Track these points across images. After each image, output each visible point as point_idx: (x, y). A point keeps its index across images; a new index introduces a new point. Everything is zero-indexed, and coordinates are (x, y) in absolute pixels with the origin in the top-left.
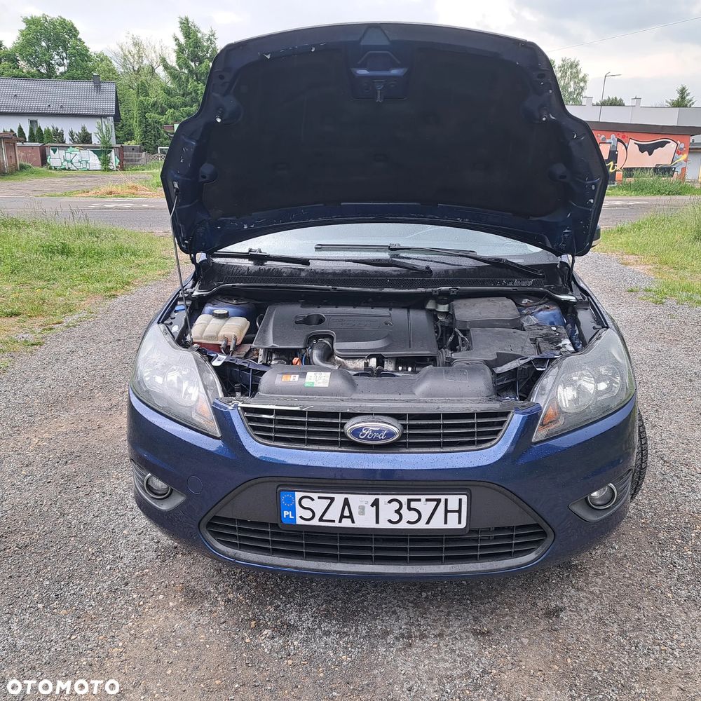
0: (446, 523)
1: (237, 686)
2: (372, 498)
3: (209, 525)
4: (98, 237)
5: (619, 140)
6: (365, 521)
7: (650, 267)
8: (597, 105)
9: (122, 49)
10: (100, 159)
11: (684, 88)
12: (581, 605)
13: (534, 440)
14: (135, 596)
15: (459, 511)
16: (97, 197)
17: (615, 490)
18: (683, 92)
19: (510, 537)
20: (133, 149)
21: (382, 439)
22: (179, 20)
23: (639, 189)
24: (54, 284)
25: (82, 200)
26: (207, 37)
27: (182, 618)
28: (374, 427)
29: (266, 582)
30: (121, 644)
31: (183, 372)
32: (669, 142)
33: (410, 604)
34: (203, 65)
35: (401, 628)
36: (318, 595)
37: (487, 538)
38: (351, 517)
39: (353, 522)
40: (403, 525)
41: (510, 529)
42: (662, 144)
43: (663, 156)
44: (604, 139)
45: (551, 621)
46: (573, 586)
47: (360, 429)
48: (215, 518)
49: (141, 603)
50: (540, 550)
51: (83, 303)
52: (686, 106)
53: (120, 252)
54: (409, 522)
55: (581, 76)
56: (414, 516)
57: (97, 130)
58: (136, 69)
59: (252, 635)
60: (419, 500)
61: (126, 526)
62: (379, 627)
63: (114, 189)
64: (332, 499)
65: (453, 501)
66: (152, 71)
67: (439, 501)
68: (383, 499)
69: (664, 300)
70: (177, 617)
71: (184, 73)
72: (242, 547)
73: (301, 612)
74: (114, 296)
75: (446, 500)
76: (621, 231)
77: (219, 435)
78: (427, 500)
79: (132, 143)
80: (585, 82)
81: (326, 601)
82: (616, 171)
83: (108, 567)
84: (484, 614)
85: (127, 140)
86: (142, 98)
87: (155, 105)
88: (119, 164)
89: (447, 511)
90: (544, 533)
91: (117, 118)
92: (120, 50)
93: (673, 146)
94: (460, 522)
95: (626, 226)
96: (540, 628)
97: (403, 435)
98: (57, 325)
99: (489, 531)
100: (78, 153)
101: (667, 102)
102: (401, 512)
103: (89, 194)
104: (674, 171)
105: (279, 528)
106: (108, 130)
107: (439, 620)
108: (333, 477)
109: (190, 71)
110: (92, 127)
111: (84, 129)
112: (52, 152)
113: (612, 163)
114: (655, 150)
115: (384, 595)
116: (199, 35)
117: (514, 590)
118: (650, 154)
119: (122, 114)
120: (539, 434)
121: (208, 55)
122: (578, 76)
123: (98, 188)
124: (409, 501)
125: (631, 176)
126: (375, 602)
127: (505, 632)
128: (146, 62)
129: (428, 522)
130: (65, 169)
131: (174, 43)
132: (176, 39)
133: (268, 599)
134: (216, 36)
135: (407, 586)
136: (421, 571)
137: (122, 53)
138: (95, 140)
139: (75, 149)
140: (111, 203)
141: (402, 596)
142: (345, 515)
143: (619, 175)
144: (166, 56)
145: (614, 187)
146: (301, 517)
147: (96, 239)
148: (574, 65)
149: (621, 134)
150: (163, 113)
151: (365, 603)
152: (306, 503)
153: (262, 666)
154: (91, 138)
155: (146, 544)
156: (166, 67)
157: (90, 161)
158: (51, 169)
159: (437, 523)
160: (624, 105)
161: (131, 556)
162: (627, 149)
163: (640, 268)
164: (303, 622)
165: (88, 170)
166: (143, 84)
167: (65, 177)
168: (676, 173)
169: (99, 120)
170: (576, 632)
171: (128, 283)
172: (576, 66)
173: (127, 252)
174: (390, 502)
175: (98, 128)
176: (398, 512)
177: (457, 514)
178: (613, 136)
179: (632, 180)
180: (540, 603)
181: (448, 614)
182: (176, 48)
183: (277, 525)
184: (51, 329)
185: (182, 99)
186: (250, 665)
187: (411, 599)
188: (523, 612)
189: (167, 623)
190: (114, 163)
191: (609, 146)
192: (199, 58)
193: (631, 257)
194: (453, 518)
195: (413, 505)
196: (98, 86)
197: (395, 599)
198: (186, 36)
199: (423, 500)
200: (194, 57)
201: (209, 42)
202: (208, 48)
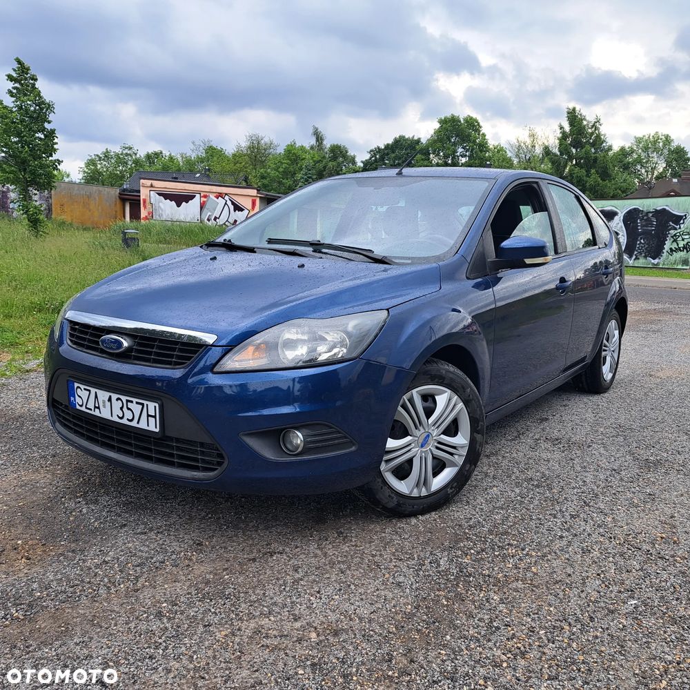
0: (148, 425)
2: (108, 395)
6: (105, 412)
9: (518, 141)
19: (196, 452)
22: (566, 110)
26: (592, 124)
28: (112, 339)
34: (584, 150)
38: (99, 408)
39: (100, 412)
40: (125, 421)
41: (195, 444)
50: (219, 470)
54: (128, 419)
56: (130, 415)
58: (528, 158)
60: (132, 402)
64: (90, 392)
65: (151, 407)
67: (143, 405)
68: (114, 396)
71: (564, 158)
75: (147, 405)
78: (137, 403)
89: (148, 416)
90: (222, 456)
92: (516, 141)
94: (156, 427)
97: (131, 350)
105: (69, 410)
116: (585, 123)
121: (591, 141)
124: (127, 401)
129: (138, 422)
131: (559, 131)
132: (561, 128)
134: (601, 122)
137: (517, 144)
142: (96, 405)
146: (77, 403)
152: (79, 392)
159: (143, 425)
174: (117, 400)
176: (122, 409)
177: (154, 419)
182: (560, 135)
183: (68, 406)
192: (581, 144)
194: (152, 422)
198: (571, 124)
199: (134, 402)
200: (577, 144)
201: (594, 129)
202: (592, 133)
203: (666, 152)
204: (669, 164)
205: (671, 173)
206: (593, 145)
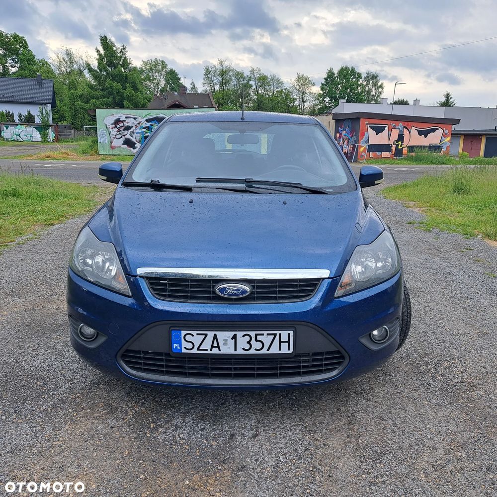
0: (280, 350)
1: (141, 461)
2: (232, 334)
3: (123, 356)
4: (40, 185)
5: (405, 127)
6: (227, 349)
7: (423, 209)
8: (391, 104)
9: (58, 57)
10: (40, 134)
11: (448, 94)
12: (369, 409)
13: (336, 295)
14: (70, 410)
15: (288, 342)
16: (38, 159)
17: (388, 331)
18: (448, 96)
19: (321, 360)
20: (65, 127)
21: (238, 295)
22: (100, 37)
23: (418, 160)
24: (7, 216)
25: (29, 161)
26: (120, 50)
27: (103, 423)
28: (234, 287)
29: (161, 400)
30: (61, 439)
31: (106, 257)
32: (438, 129)
33: (257, 411)
34: (117, 69)
35: (251, 425)
36: (197, 407)
37: (307, 360)
38: (218, 347)
39: (220, 350)
40: (252, 351)
41: (321, 354)
42: (434, 130)
43: (434, 138)
44: (395, 126)
45: (349, 419)
46: (364, 398)
47: (225, 288)
48: (127, 351)
49: (75, 414)
50: (341, 368)
51: (29, 229)
52: (450, 106)
53: (56, 195)
54: (256, 350)
55: (379, 84)
56: (259, 345)
57: (39, 113)
58: (68, 71)
59: (151, 432)
60: (263, 335)
61: (63, 368)
62: (237, 425)
63: (51, 154)
64: (206, 335)
65: (285, 335)
66: (80, 72)
67: (275, 335)
68: (240, 334)
69: (431, 229)
70: (100, 422)
71: (103, 74)
72: (145, 370)
73: (185, 418)
74: (52, 224)
75: (280, 334)
76: (405, 186)
77: (131, 295)
78: (268, 334)
79: (65, 123)
80: (382, 88)
81: (201, 410)
82: (403, 148)
83: (51, 393)
84: (306, 415)
85: (61, 121)
86: (72, 91)
87: (82, 96)
88: (55, 137)
89: (280, 342)
90: (343, 357)
91: (54, 105)
92: (57, 57)
93: (441, 131)
94: (289, 349)
95: (408, 183)
96: (342, 423)
97: (252, 293)
98: (11, 243)
99: (309, 356)
100: (24, 129)
101: (437, 103)
102: (251, 342)
103: (33, 157)
104: (442, 149)
105: (171, 356)
106: (47, 113)
107: (277, 420)
108: (206, 320)
109: (107, 73)
110: (35, 111)
111: (29, 113)
112: (5, 128)
113: (400, 143)
114: (429, 134)
115: (241, 406)
116: (115, 49)
117: (326, 401)
118: (426, 136)
119: (58, 102)
120: (338, 292)
121: (121, 63)
122: (377, 84)
123: (39, 153)
124: (256, 335)
125: (412, 151)
126: (235, 410)
127: (319, 426)
128: (75, 66)
129: (268, 350)
130: (14, 140)
131: (96, 53)
132: (98, 51)
133: (163, 410)
134: (127, 50)
135: (256, 401)
136: (264, 383)
137: (58, 60)
138: (37, 120)
139: (23, 126)
140: (48, 164)
141: (253, 407)
142: (214, 345)
143: (405, 151)
144: (90, 63)
145: (402, 159)
146: (185, 348)
147: (38, 186)
148: (375, 77)
149: (406, 123)
150: (87, 102)
151: (228, 411)
152: (188, 338)
153: (158, 449)
154: (34, 119)
155: (77, 379)
156: (90, 70)
157: (34, 135)
158: (4, 140)
159: (274, 350)
160: (408, 104)
161: (67, 386)
162: (410, 133)
163: (417, 210)
164: (186, 423)
165: (32, 141)
166: (73, 82)
167: (15, 146)
168: (443, 150)
169: (40, 106)
170: (365, 425)
171: (62, 216)
172: (376, 78)
173: (61, 196)
174: (244, 336)
175: (40, 112)
176: (249, 342)
177: (287, 344)
178: (401, 124)
179: (413, 154)
180: (343, 409)
181: (283, 416)
182: (98, 57)
183: (169, 354)
184: (7, 245)
185: (102, 93)
186: (150, 449)
187: (259, 408)
188: (332, 415)
189: (93, 426)
190: (51, 137)
191: (398, 131)
192: (114, 64)
193: (411, 202)
194: (284, 346)
195: (259, 338)
196: (40, 83)
197: (248, 408)
198: (105, 49)
199: (265, 334)
200: (110, 64)
201: (122, 54)
202: (121, 57)
203: (163, 72)
204: (167, 81)
205: (170, 88)
206: (123, 66)
